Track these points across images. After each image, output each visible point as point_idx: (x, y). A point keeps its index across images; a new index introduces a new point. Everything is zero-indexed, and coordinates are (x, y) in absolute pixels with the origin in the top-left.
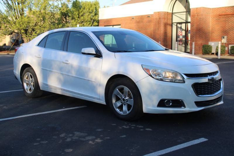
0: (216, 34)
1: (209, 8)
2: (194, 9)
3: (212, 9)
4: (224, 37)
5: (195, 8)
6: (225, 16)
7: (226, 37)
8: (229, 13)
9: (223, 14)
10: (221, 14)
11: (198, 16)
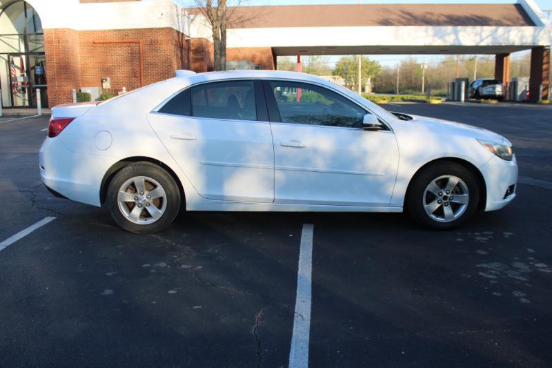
0: (91, 75)
1: (75, 31)
2: (50, 30)
3: (81, 32)
4: (106, 80)
5: (52, 29)
6: (105, 45)
7: (109, 79)
8: (110, 40)
9: (102, 41)
10: (97, 41)
11: (59, 43)
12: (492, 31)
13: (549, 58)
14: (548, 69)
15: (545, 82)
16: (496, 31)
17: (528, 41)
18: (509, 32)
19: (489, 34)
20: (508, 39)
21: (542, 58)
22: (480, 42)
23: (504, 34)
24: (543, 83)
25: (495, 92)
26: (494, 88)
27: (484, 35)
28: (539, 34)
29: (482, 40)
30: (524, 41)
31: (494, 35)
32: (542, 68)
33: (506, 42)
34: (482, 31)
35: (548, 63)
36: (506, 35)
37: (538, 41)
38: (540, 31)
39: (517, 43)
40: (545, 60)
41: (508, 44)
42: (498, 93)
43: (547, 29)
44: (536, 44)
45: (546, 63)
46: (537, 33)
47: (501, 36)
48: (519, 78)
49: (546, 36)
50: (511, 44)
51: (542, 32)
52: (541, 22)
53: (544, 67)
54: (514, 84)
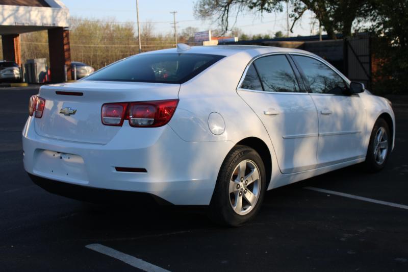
12: (13, 10)
13: (68, 39)
14: (69, 50)
15: (68, 63)
16: (17, 10)
17: (48, 22)
18: (29, 12)
19: (10, 13)
20: (29, 20)
21: (63, 39)
22: (2, 22)
23: (25, 14)
24: (66, 63)
25: (13, 74)
26: (12, 71)
27: (6, 14)
28: (57, 15)
29: (4, 20)
30: (45, 22)
31: (16, 14)
32: (63, 49)
33: (28, 22)
34: (3, 9)
35: (68, 43)
36: (28, 15)
37: (57, 22)
38: (58, 12)
39: (39, 24)
40: (65, 41)
41: (30, 24)
42: (16, 76)
43: (63, 10)
44: (56, 25)
45: (66, 44)
46: (55, 13)
47: (22, 16)
48: (36, 60)
49: (63, 18)
50: (33, 25)
51: (60, 14)
52: (55, 3)
53: (66, 47)
54: (31, 66)
